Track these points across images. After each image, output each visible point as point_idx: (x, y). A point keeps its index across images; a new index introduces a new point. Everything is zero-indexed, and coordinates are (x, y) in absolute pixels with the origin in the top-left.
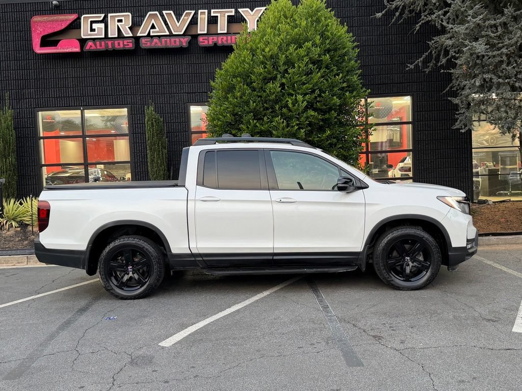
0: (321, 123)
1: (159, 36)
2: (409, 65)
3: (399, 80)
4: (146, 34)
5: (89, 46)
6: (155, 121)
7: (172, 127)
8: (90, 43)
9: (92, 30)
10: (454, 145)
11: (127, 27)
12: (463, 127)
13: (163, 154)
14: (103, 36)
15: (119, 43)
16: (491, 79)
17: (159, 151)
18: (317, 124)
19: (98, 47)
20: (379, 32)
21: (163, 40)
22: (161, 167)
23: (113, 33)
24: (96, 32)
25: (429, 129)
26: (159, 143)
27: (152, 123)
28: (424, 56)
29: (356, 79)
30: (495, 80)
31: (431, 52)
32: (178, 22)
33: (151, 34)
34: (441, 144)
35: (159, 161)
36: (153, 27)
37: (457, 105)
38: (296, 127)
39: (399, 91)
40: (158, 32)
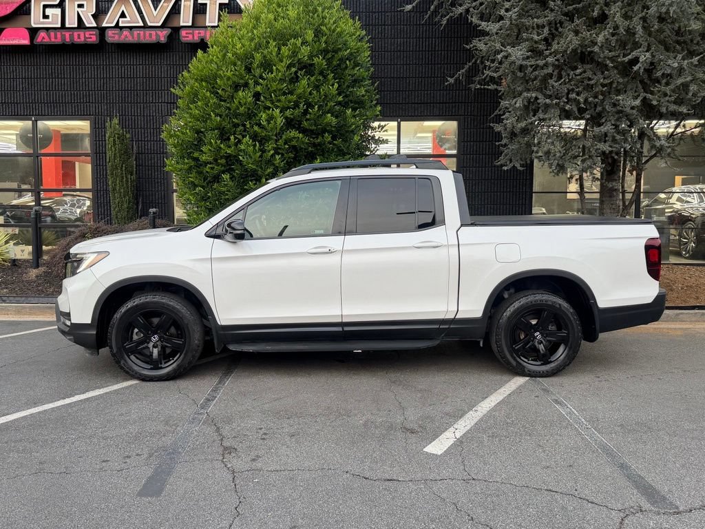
0: (310, 149)
1: (131, 28)
2: (449, 79)
3: (442, 99)
4: (113, 25)
5: (42, 38)
6: (118, 138)
7: (146, 147)
8: (42, 34)
9: (45, 17)
10: (508, 187)
11: (90, 14)
12: (508, 163)
13: (127, 181)
14: (59, 25)
15: (79, 35)
16: (537, 98)
17: (122, 177)
18: (305, 149)
19: (53, 40)
20: (418, 34)
21: (136, 32)
22: (125, 197)
23: (71, 22)
24: (50, 20)
25: (477, 165)
26: (122, 166)
27: (114, 140)
28: (467, 67)
29: (363, 93)
30: (542, 100)
31: (476, 61)
32: (155, 10)
33: (121, 25)
34: (493, 186)
35: (122, 190)
36: (123, 15)
37: (499, 133)
38: (272, 152)
39: (441, 113)
40: (129, 22)
